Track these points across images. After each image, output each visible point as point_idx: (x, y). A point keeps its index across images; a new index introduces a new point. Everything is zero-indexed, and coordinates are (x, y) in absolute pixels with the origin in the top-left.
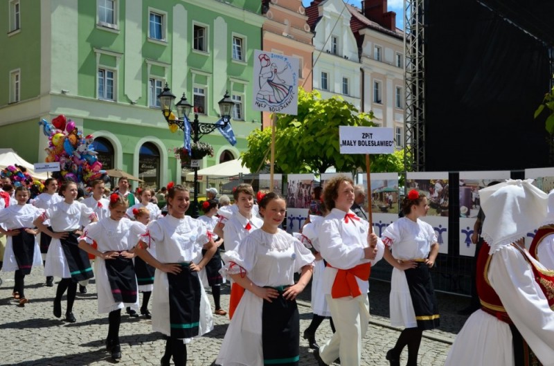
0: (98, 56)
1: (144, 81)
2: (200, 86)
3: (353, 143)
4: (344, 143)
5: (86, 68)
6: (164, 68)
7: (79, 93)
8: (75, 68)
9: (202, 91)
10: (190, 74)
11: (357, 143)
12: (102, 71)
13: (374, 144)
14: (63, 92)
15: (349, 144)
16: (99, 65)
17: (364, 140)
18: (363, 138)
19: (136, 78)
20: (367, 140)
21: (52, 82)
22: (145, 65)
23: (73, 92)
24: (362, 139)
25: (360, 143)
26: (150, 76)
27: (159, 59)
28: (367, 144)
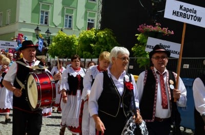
0: (41, 5)
1: (63, 16)
2: (91, 18)
5: (35, 11)
6: (73, 10)
7: (32, 22)
8: (30, 11)
9: (92, 20)
10: (86, 13)
12: (43, 12)
14: (24, 22)
16: (41, 9)
19: (59, 15)
21: (20, 17)
22: (63, 9)
23: (29, 21)
26: (66, 14)
27: (71, 6)
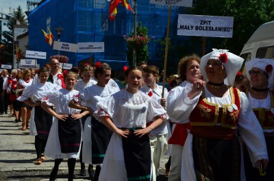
3: (190, 28)
4: (182, 27)
11: (194, 28)
13: (211, 29)
15: (187, 28)
17: (202, 26)
18: (201, 24)
20: (205, 25)
24: (199, 25)
25: (197, 28)
28: (205, 28)
